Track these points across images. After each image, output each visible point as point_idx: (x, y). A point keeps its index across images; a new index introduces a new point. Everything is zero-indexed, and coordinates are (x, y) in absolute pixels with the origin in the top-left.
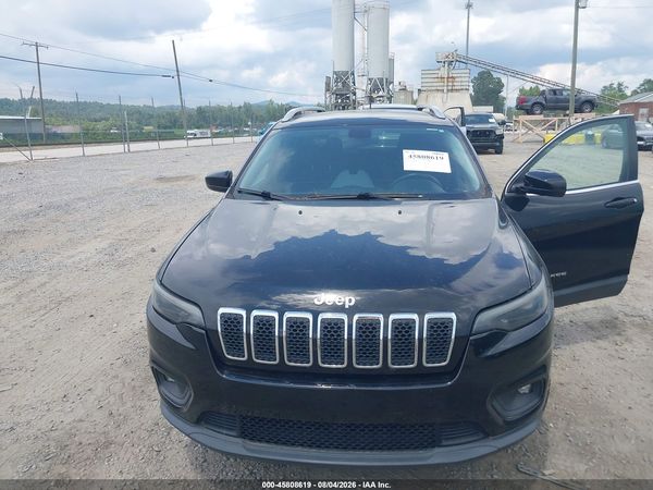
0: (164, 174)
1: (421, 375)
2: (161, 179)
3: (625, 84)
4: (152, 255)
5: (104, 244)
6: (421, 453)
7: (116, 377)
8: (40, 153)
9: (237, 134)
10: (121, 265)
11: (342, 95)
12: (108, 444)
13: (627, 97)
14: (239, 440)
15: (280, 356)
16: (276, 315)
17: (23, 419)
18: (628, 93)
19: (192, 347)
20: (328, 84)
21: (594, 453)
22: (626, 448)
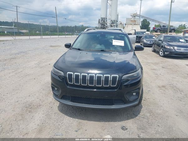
0: (52, 45)
1: (110, 88)
2: (51, 46)
3: (186, 25)
4: (49, 65)
5: (37, 62)
6: (110, 106)
7: (41, 92)
8: (18, 38)
9: (73, 34)
10: (41, 67)
11: (103, 25)
12: (40, 105)
13: (186, 28)
14: (71, 102)
15: (80, 83)
16: (80, 74)
17: (20, 100)
18: (187, 27)
19: (62, 81)
20: (99, 21)
21: (152, 112)
22: (160, 112)
